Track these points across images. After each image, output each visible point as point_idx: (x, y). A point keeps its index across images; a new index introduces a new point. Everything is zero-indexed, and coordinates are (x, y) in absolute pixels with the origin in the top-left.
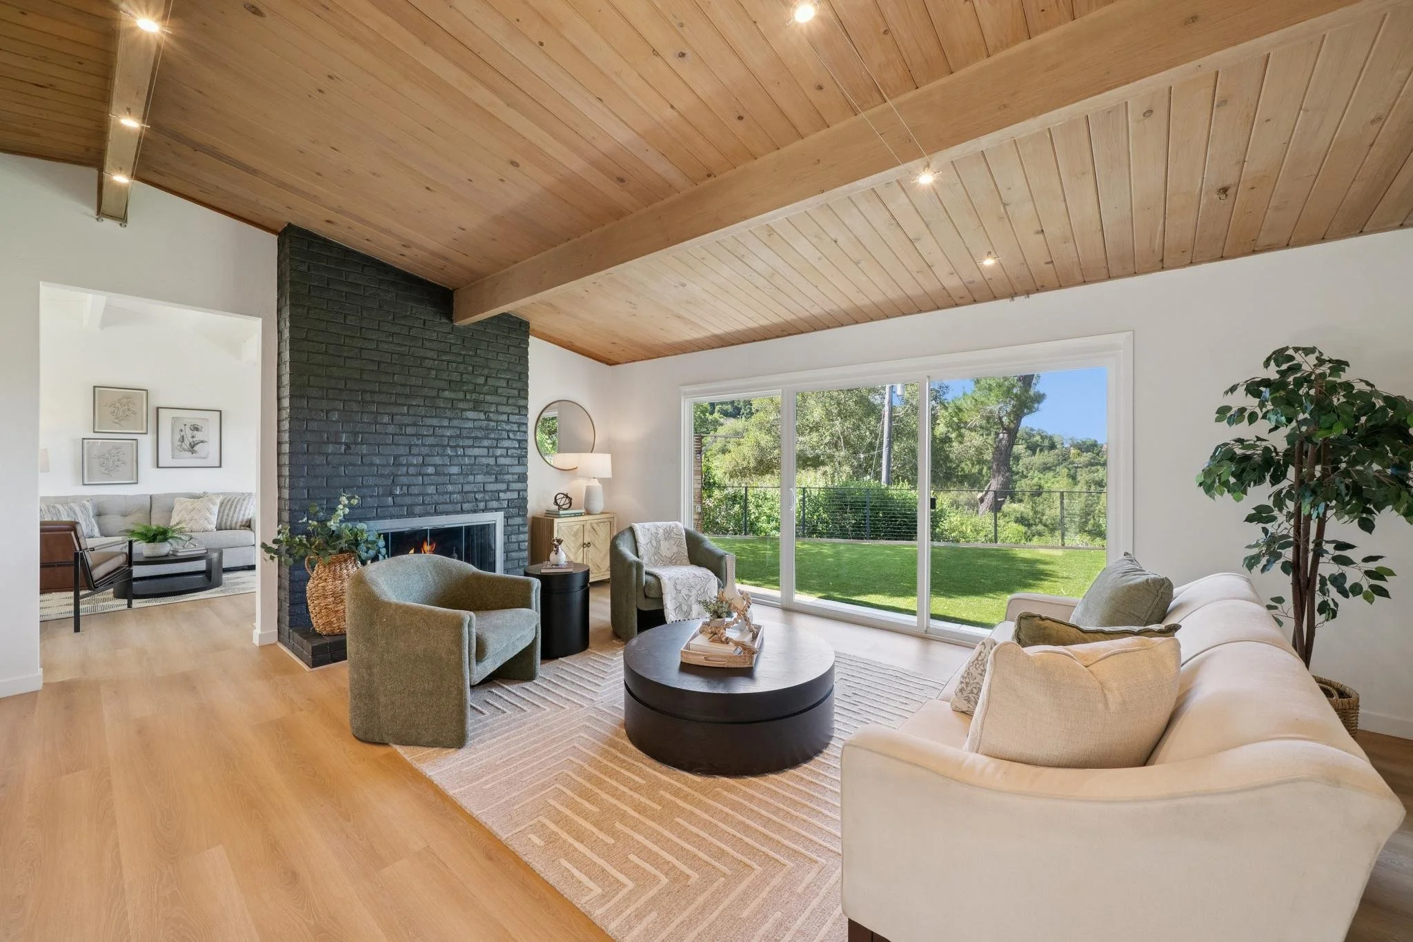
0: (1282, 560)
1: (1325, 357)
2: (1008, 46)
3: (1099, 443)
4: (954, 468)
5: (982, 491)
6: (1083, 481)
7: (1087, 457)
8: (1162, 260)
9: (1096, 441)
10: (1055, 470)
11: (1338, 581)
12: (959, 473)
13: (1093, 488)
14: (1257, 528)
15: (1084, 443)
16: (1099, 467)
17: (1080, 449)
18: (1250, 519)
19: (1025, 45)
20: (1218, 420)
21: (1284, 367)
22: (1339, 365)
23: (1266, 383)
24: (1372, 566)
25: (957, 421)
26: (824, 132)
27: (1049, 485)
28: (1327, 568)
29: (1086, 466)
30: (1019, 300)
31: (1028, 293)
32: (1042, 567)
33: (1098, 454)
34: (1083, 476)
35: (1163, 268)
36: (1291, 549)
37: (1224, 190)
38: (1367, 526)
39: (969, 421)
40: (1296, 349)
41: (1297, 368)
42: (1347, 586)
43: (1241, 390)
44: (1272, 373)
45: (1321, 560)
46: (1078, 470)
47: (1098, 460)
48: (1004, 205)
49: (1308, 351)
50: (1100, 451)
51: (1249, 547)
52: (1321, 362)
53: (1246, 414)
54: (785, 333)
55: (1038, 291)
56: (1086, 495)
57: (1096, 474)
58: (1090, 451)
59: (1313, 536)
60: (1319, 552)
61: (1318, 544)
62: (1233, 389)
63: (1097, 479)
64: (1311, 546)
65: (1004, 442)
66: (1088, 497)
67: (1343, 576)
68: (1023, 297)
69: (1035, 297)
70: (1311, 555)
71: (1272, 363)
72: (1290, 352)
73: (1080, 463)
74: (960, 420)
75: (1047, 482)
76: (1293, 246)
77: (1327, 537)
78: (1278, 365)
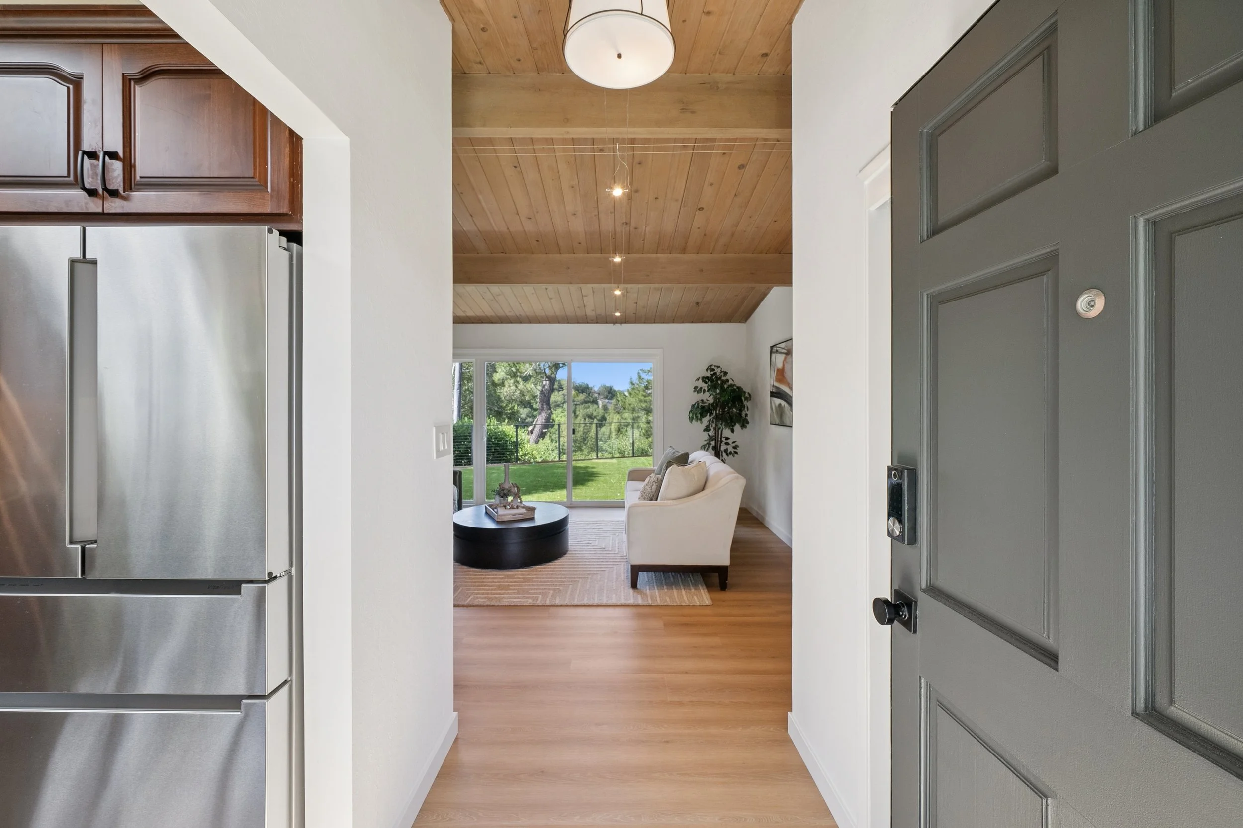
0: (712, 445)
1: (722, 370)
2: (649, 253)
3: (590, 386)
4: (505, 407)
5: (532, 425)
6: (581, 415)
7: (582, 397)
8: (674, 320)
9: (588, 385)
10: (562, 407)
11: (726, 451)
12: (508, 412)
13: (587, 419)
14: (706, 433)
15: (581, 386)
16: (590, 404)
17: (578, 391)
18: (704, 430)
19: (654, 255)
20: (694, 392)
21: (712, 372)
22: (726, 373)
23: (707, 378)
24: (734, 444)
25: (514, 370)
26: (572, 255)
27: (559, 418)
28: (723, 447)
29: (582, 404)
30: (618, 326)
31: (621, 323)
32: (590, 470)
33: (589, 394)
34: (581, 411)
35: (673, 323)
36: (714, 441)
37: (697, 304)
38: (733, 431)
39: (523, 371)
40: (715, 366)
41: (715, 373)
42: (728, 452)
43: (700, 380)
44: (708, 374)
45: (722, 444)
46: (577, 406)
47: (589, 399)
48: (627, 292)
49: (718, 367)
50: (590, 392)
51: (705, 440)
52: (722, 371)
53: (702, 390)
54: (480, 322)
55: (625, 323)
56: (583, 425)
57: (588, 410)
58: (584, 393)
59: (720, 437)
60: (721, 441)
61: (721, 438)
62: (698, 380)
63: (589, 413)
64: (719, 439)
65: (547, 387)
66: (584, 426)
67: (727, 449)
68: (619, 325)
69: (624, 325)
70: (719, 442)
71: (709, 370)
72: (713, 367)
73: (578, 402)
74: (517, 370)
75: (557, 417)
76: (713, 323)
77: (723, 436)
78: (710, 371)
